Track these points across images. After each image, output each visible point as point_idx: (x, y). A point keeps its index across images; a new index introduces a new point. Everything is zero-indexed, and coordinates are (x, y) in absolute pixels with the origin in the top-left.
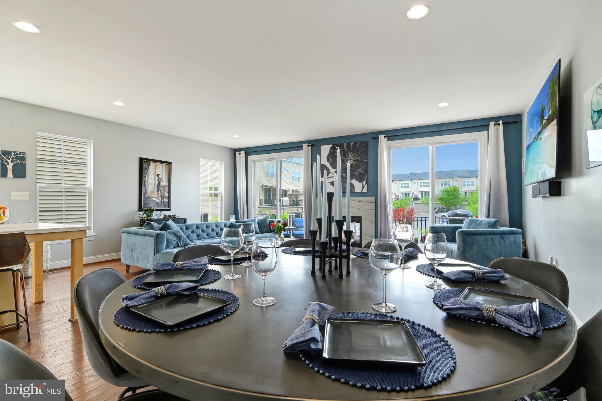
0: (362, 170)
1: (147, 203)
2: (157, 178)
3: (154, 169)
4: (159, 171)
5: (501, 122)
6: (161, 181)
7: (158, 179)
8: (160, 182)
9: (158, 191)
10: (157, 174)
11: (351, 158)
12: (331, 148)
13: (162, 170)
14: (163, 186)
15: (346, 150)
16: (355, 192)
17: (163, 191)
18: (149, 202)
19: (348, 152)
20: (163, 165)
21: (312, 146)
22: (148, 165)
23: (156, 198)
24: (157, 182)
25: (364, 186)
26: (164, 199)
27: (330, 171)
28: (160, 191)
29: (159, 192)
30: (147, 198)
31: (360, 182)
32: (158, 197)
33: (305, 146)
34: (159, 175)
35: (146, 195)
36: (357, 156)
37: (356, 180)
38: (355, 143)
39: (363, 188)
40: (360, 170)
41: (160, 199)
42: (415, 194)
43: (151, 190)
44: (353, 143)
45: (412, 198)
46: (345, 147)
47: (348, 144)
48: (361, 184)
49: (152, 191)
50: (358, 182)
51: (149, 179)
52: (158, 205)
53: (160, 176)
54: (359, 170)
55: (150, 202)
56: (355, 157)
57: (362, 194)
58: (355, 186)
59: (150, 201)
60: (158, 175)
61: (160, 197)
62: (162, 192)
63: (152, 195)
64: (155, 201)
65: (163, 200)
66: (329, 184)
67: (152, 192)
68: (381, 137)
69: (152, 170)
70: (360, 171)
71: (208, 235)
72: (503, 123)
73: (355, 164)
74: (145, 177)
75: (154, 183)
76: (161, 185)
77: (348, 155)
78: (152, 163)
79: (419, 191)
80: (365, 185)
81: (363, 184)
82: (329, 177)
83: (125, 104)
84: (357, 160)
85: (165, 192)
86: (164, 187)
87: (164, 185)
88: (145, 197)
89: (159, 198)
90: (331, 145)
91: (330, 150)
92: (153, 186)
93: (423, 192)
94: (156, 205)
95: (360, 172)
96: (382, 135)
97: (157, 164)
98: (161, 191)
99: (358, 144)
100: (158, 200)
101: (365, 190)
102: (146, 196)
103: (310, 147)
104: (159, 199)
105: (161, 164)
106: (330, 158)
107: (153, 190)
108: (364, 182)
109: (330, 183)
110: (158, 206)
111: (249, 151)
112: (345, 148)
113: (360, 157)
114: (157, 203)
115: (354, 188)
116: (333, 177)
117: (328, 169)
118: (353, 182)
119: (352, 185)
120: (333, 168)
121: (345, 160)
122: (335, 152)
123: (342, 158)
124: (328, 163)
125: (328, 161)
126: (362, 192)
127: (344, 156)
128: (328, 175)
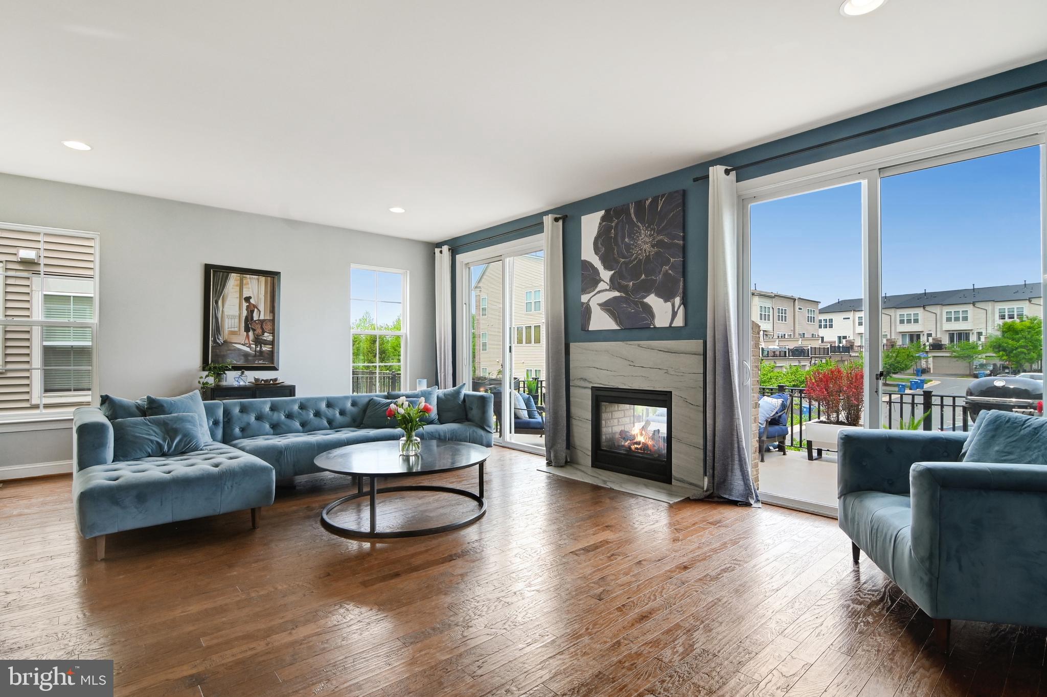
0: (674, 267)
1: (222, 353)
2: (245, 305)
3: (237, 286)
4: (250, 290)
6: (256, 310)
7: (248, 307)
8: (252, 312)
9: (247, 330)
10: (244, 297)
11: (647, 239)
12: (603, 219)
13: (256, 288)
14: (258, 320)
15: (635, 220)
16: (655, 327)
17: (259, 331)
18: (225, 353)
19: (639, 224)
20: (258, 279)
21: (565, 219)
22: (224, 279)
23: (242, 344)
24: (245, 313)
25: (676, 310)
26: (261, 347)
27: (599, 276)
28: (251, 331)
29: (251, 333)
30: (222, 344)
31: (666, 301)
32: (247, 342)
33: (548, 220)
34: (250, 298)
35: (219, 339)
36: (659, 233)
37: (659, 295)
38: (655, 200)
39: (674, 314)
40: (668, 268)
41: (254, 346)
42: (934, 335)
43: (230, 329)
44: (650, 200)
45: (927, 344)
46: (632, 211)
47: (640, 205)
48: (669, 304)
49: (233, 329)
50: (662, 300)
51: (226, 306)
52: (248, 359)
53: (252, 301)
54: (665, 268)
55: (228, 352)
56: (656, 234)
57: (671, 333)
58: (656, 310)
59: (229, 350)
60: (248, 299)
61: (251, 342)
62: (256, 332)
63: (234, 339)
64: (239, 350)
65: (258, 349)
66: (599, 308)
67: (233, 333)
68: (717, 173)
69: (233, 288)
70: (667, 271)
71: (303, 425)
73: (656, 253)
74: (217, 302)
75: (237, 314)
76: (255, 319)
77: (640, 233)
78: (233, 274)
79: (944, 329)
80: (679, 308)
81: (674, 306)
82: (599, 292)
83: (92, 148)
84: (660, 244)
85: (263, 332)
86: (262, 322)
87: (262, 317)
88: (218, 343)
89: (250, 344)
90: (602, 213)
91: (600, 224)
92: (237, 320)
93: (955, 332)
94: (243, 358)
95: (666, 274)
96: (718, 166)
97: (244, 276)
98: (254, 330)
99: (661, 200)
100: (248, 349)
101: (679, 322)
102: (218, 340)
103: (560, 223)
104: (249, 347)
105: (254, 276)
106: (600, 245)
107: (236, 329)
108: (677, 300)
109: (600, 305)
110: (247, 360)
111: (457, 246)
112: (633, 216)
113: (665, 235)
114: (246, 355)
115: (652, 316)
116: (606, 290)
117: (596, 271)
118: (652, 300)
119: (648, 309)
120: (607, 269)
121: (633, 245)
122: (611, 227)
123: (627, 240)
124: (596, 256)
125: (596, 253)
126: (672, 326)
127: (629, 237)
128: (596, 287)
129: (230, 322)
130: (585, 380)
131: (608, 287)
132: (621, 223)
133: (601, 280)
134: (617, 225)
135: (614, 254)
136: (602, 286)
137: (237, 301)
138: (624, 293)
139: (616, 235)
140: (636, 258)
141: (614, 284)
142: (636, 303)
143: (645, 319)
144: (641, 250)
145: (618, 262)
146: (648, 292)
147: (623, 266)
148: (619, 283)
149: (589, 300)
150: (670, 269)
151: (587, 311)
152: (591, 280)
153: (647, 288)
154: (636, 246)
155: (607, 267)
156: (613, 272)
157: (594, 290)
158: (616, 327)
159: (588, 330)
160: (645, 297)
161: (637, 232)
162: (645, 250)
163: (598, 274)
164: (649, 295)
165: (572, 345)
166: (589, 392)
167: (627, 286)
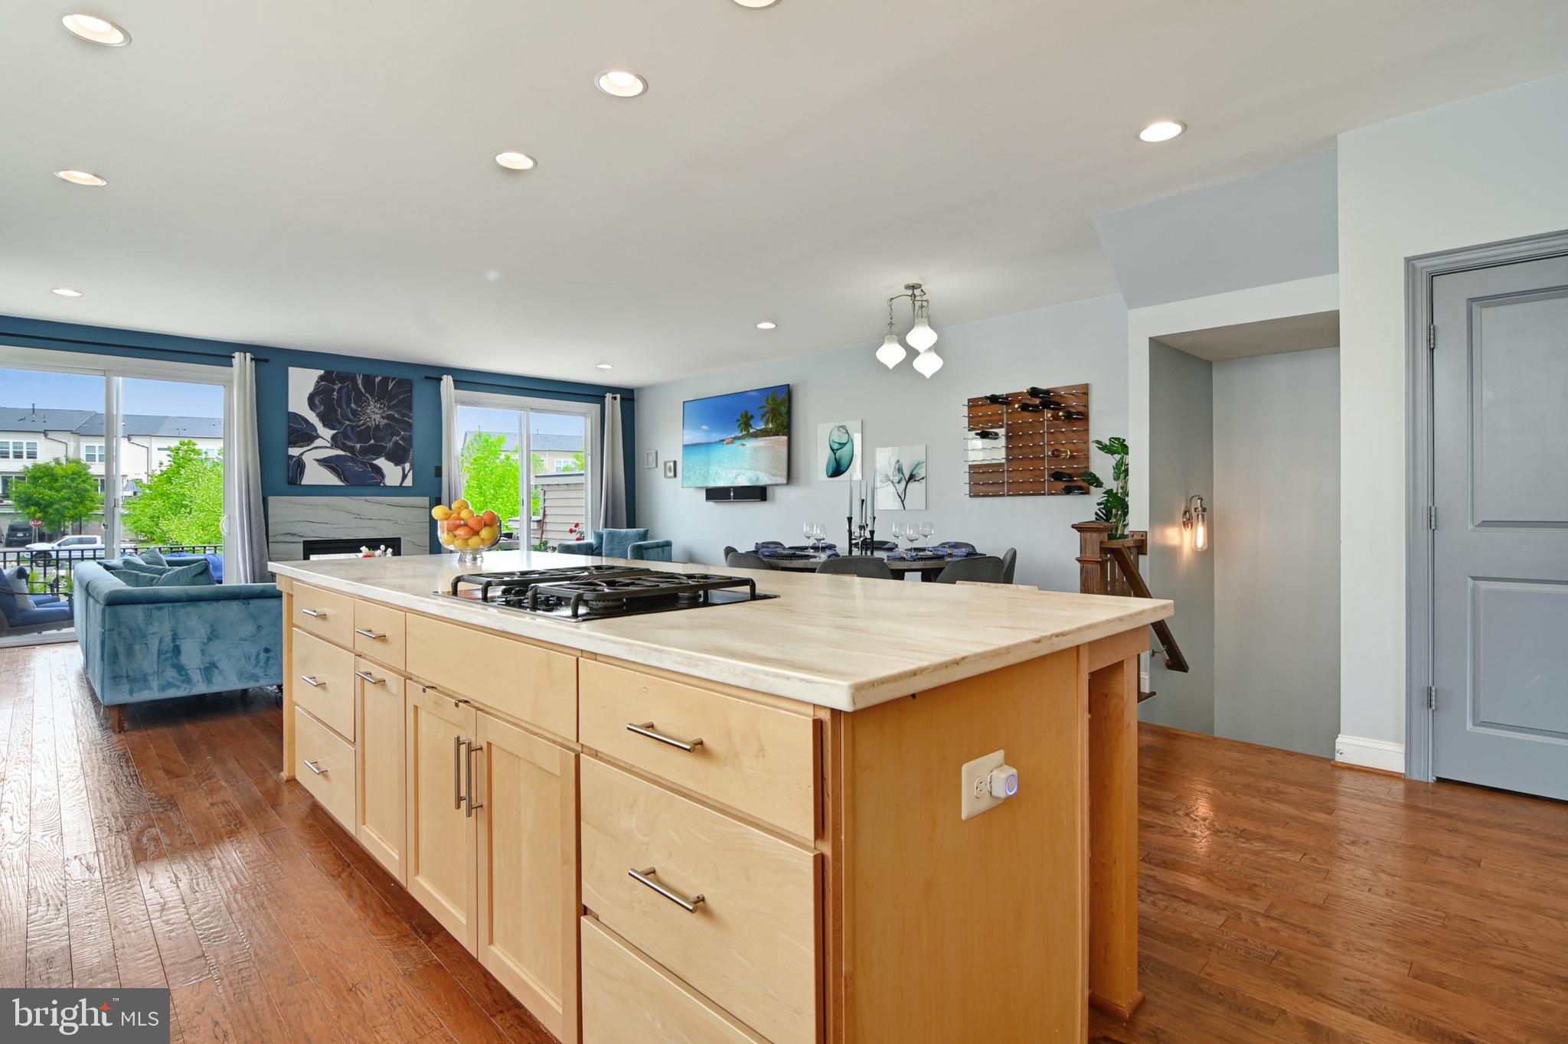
0: (403, 438)
5: (618, 396)
11: (377, 411)
12: (321, 378)
15: (363, 390)
16: (385, 486)
19: (367, 395)
25: (406, 474)
27: (317, 433)
31: (396, 465)
33: (241, 356)
36: (389, 408)
37: (389, 458)
38: (385, 380)
39: (404, 476)
40: (398, 438)
44: (380, 378)
46: (360, 382)
47: (368, 380)
48: (399, 468)
50: (392, 464)
54: (395, 438)
56: (385, 409)
57: (400, 490)
58: (385, 471)
66: (316, 463)
68: (447, 381)
70: (397, 441)
72: (621, 399)
73: (386, 424)
77: (369, 403)
80: (409, 472)
81: (404, 469)
82: (316, 448)
84: (389, 417)
90: (322, 372)
91: (317, 382)
95: (396, 443)
96: (449, 376)
99: (392, 382)
101: (408, 482)
106: (317, 403)
108: (407, 466)
109: (317, 460)
112: (360, 386)
113: (397, 411)
115: (382, 476)
116: (327, 447)
117: (313, 428)
118: (381, 462)
119: (378, 471)
120: (328, 427)
121: (361, 412)
122: (334, 390)
123: (353, 405)
124: (313, 413)
125: (312, 409)
126: (403, 485)
127: (356, 403)
128: (312, 442)
130: (294, 535)
131: (329, 445)
132: (345, 390)
133: (318, 437)
134: (340, 390)
135: (337, 415)
136: (318, 442)
138: (350, 452)
139: (339, 398)
140: (364, 424)
141: (335, 442)
142: (364, 464)
143: (373, 478)
144: (370, 418)
145: (341, 424)
146: (378, 456)
147: (349, 429)
148: (344, 444)
149: (302, 454)
150: (400, 439)
151: (299, 466)
152: (303, 434)
153: (378, 452)
154: (364, 414)
155: (327, 424)
156: (335, 431)
157: (309, 445)
158: (340, 483)
159: (300, 484)
160: (375, 459)
161: (366, 402)
162: (375, 420)
163: (316, 430)
164: (378, 458)
165: (271, 499)
166: (301, 546)
167: (354, 447)
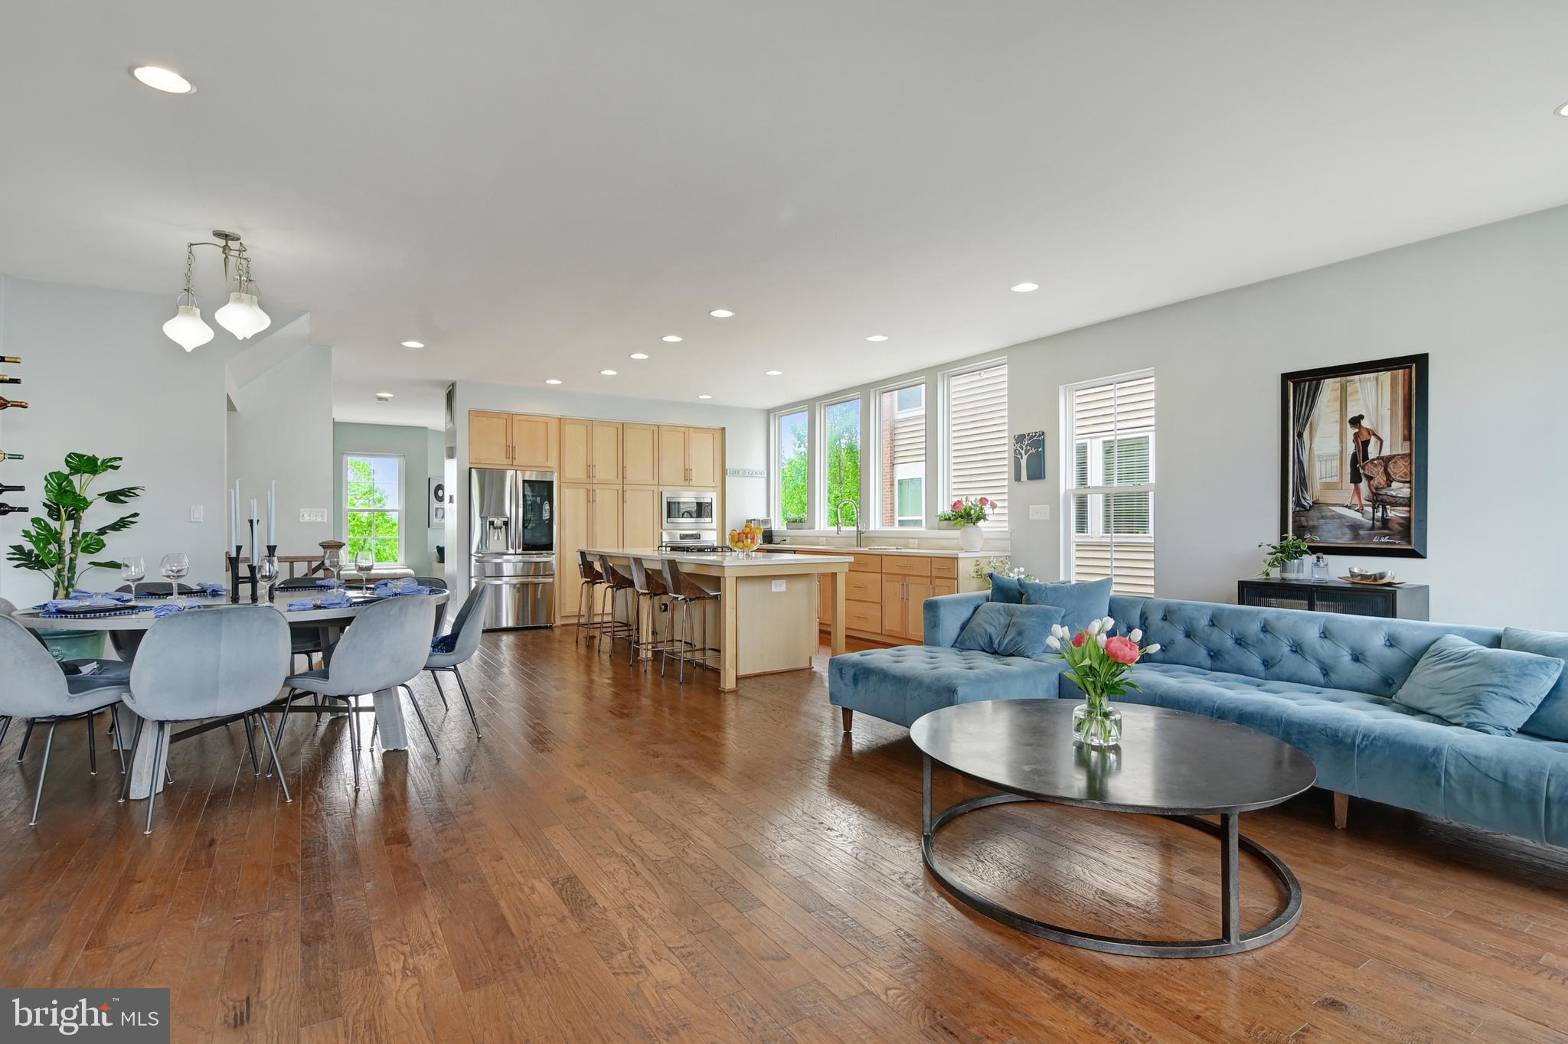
1: (1311, 523)
2: (1351, 431)
3: (1335, 400)
4: (1362, 402)
6: (1373, 439)
7: (1356, 435)
8: (1366, 444)
9: (1356, 478)
10: (1349, 417)
13: (1374, 396)
14: (1378, 458)
17: (1380, 479)
18: (1316, 523)
20: (1377, 380)
22: (1313, 392)
23: (1347, 507)
24: (1351, 448)
26: (1384, 510)
28: (1364, 479)
29: (1363, 485)
30: (1311, 507)
32: (1356, 501)
34: (1361, 417)
35: (1305, 499)
41: (1370, 509)
43: (1324, 480)
49: (1329, 480)
51: (1316, 440)
52: (1358, 535)
53: (1365, 423)
55: (1321, 521)
59: (1323, 517)
60: (1356, 421)
61: (1364, 502)
62: (1374, 483)
63: (1331, 497)
64: (1341, 517)
65: (1379, 514)
67: (1329, 486)
69: (1327, 406)
74: (1300, 435)
75: (1337, 451)
76: (1371, 456)
78: (1327, 381)
85: (1389, 481)
86: (1386, 461)
87: (1386, 452)
88: (1303, 506)
89: (1362, 507)
92: (1336, 463)
94: (1348, 531)
97: (1349, 378)
98: (1370, 478)
100: (1358, 516)
102: (1303, 501)
104: (1361, 510)
105: (1368, 375)
107: (1335, 479)
110: (1356, 536)
114: (1355, 527)
129: (1323, 466)
137: (1337, 427)
